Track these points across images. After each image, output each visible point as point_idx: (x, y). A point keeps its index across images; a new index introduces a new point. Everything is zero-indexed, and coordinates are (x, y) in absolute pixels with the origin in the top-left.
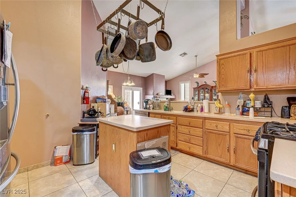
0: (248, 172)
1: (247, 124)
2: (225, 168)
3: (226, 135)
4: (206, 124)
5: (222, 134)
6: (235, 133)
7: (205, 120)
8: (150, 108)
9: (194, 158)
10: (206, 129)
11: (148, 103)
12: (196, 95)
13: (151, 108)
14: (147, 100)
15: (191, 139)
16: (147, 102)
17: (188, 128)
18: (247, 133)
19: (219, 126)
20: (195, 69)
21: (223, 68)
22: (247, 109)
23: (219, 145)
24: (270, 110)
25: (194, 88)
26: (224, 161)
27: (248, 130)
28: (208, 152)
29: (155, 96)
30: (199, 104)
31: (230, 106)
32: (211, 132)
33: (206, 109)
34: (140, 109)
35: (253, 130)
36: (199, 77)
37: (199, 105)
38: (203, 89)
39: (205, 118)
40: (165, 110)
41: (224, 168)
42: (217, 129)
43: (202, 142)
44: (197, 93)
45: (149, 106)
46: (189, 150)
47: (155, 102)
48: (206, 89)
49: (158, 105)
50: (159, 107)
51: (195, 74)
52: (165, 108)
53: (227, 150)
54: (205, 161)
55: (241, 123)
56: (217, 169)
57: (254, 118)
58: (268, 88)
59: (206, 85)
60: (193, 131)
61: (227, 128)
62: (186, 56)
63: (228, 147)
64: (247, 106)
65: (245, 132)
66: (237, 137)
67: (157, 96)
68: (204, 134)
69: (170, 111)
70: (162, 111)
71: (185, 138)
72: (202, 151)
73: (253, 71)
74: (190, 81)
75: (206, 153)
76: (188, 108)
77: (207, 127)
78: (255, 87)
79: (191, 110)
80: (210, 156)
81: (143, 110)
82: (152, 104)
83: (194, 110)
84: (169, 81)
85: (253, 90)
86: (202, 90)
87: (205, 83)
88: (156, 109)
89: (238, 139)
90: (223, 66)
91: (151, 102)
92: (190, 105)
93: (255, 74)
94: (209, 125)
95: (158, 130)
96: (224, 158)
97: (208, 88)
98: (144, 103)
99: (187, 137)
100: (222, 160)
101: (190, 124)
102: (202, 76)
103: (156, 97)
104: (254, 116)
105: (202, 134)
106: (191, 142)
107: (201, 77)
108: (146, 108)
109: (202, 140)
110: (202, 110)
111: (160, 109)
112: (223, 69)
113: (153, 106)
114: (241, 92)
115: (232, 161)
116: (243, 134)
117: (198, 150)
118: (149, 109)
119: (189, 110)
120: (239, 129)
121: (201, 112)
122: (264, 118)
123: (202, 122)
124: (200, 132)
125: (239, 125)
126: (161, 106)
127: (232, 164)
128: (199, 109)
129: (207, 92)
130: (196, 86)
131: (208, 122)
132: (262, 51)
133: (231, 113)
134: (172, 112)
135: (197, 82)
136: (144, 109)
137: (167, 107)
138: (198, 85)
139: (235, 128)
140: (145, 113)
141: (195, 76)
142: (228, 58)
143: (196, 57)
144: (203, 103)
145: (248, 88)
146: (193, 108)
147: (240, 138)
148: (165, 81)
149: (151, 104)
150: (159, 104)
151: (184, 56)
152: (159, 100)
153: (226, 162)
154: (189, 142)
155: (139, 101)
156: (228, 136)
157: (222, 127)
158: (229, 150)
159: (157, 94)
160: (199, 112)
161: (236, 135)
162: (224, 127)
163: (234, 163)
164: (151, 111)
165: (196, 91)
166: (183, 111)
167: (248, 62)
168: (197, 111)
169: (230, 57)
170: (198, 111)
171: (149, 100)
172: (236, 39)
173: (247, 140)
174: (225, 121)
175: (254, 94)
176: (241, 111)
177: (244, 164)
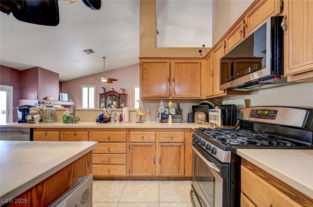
0: (170, 178)
1: (170, 132)
2: (151, 182)
3: (152, 146)
4: (131, 137)
5: (148, 146)
6: (160, 143)
7: (129, 131)
8: (34, 120)
9: (116, 182)
10: (131, 142)
11: (30, 112)
12: (102, 102)
13: (37, 121)
14: (26, 107)
15: (112, 158)
16: (26, 110)
17: (106, 145)
18: (171, 140)
19: (146, 137)
20: (103, 72)
21: (146, 72)
22: (165, 116)
23: (145, 159)
24: (179, 116)
25: (100, 95)
26: (150, 175)
27: (172, 137)
28: (132, 170)
29: (41, 101)
30: (118, 112)
31: (150, 114)
32: (136, 146)
33: (126, 119)
34: (7, 122)
35: (175, 136)
36: (107, 82)
37: (118, 114)
38: (110, 95)
39: (129, 130)
40: (65, 122)
41: (149, 182)
42: (143, 141)
43: (125, 160)
44: (104, 100)
45: (32, 118)
46: (108, 174)
47: (46, 110)
48: (114, 95)
49: (51, 115)
50: (53, 118)
51: (103, 78)
52: (65, 119)
53: (153, 162)
54: (128, 181)
55: (165, 131)
56: (145, 187)
57: (172, 125)
58: (182, 97)
59: (113, 91)
60: (114, 147)
61: (152, 138)
62: (92, 54)
63: (154, 159)
64: (165, 114)
65: (170, 140)
66: (163, 146)
67: (44, 101)
68: (128, 149)
69: (75, 123)
70: (60, 124)
71: (103, 159)
72: (125, 171)
73: (172, 80)
74: (95, 86)
75: (131, 171)
76: (104, 117)
77: (131, 140)
78: (173, 96)
79: (107, 120)
80: (135, 174)
81: (17, 124)
82: (39, 113)
83: (111, 120)
84: (65, 82)
85: (171, 98)
86: (110, 97)
87: (112, 90)
88: (46, 122)
89: (163, 147)
90: (146, 70)
91: (36, 110)
92: (106, 114)
93: (173, 83)
94: (135, 137)
95: (69, 170)
96: (150, 172)
97: (115, 95)
98: (18, 112)
99: (105, 158)
100: (148, 175)
101: (109, 140)
102: (111, 81)
103: (43, 103)
104: (172, 123)
105: (125, 149)
106: (111, 163)
107: (108, 83)
108: (24, 120)
109: (125, 157)
110: (121, 119)
111: (56, 121)
112: (146, 74)
113: (42, 117)
114: (162, 99)
115: (157, 173)
116: (167, 142)
117: (121, 171)
118: (32, 123)
119: (105, 120)
120: (164, 137)
121: (120, 121)
122: (179, 123)
123: (125, 135)
124: (123, 147)
125: (164, 133)
126: (57, 116)
127: (157, 175)
128: (117, 118)
129: (114, 99)
130: (102, 92)
131: (133, 133)
132: (178, 63)
133: (151, 121)
134: (78, 124)
135: (103, 88)
136: (19, 122)
137: (68, 118)
138: (105, 91)
139: (160, 137)
140: (21, 130)
141: (103, 81)
142: (151, 63)
143: (104, 59)
144: (122, 111)
145: (168, 96)
146: (110, 117)
147: (165, 146)
148: (60, 82)
149: (36, 114)
150: (53, 114)
151: (90, 53)
152: (54, 107)
153: (152, 175)
154: (108, 163)
155: (5, 109)
156: (154, 146)
157: (148, 138)
158: (154, 162)
159: (46, 99)
160: (118, 122)
161: (162, 144)
162: (150, 137)
163: (160, 174)
164: (37, 125)
165: (102, 97)
166: (97, 122)
167: (168, 71)
168: (115, 121)
169: (152, 62)
170: (117, 120)
171: (32, 106)
172: (155, 46)
173: (170, 147)
174: (151, 130)
175: (172, 102)
176: (160, 118)
177: (168, 172)
